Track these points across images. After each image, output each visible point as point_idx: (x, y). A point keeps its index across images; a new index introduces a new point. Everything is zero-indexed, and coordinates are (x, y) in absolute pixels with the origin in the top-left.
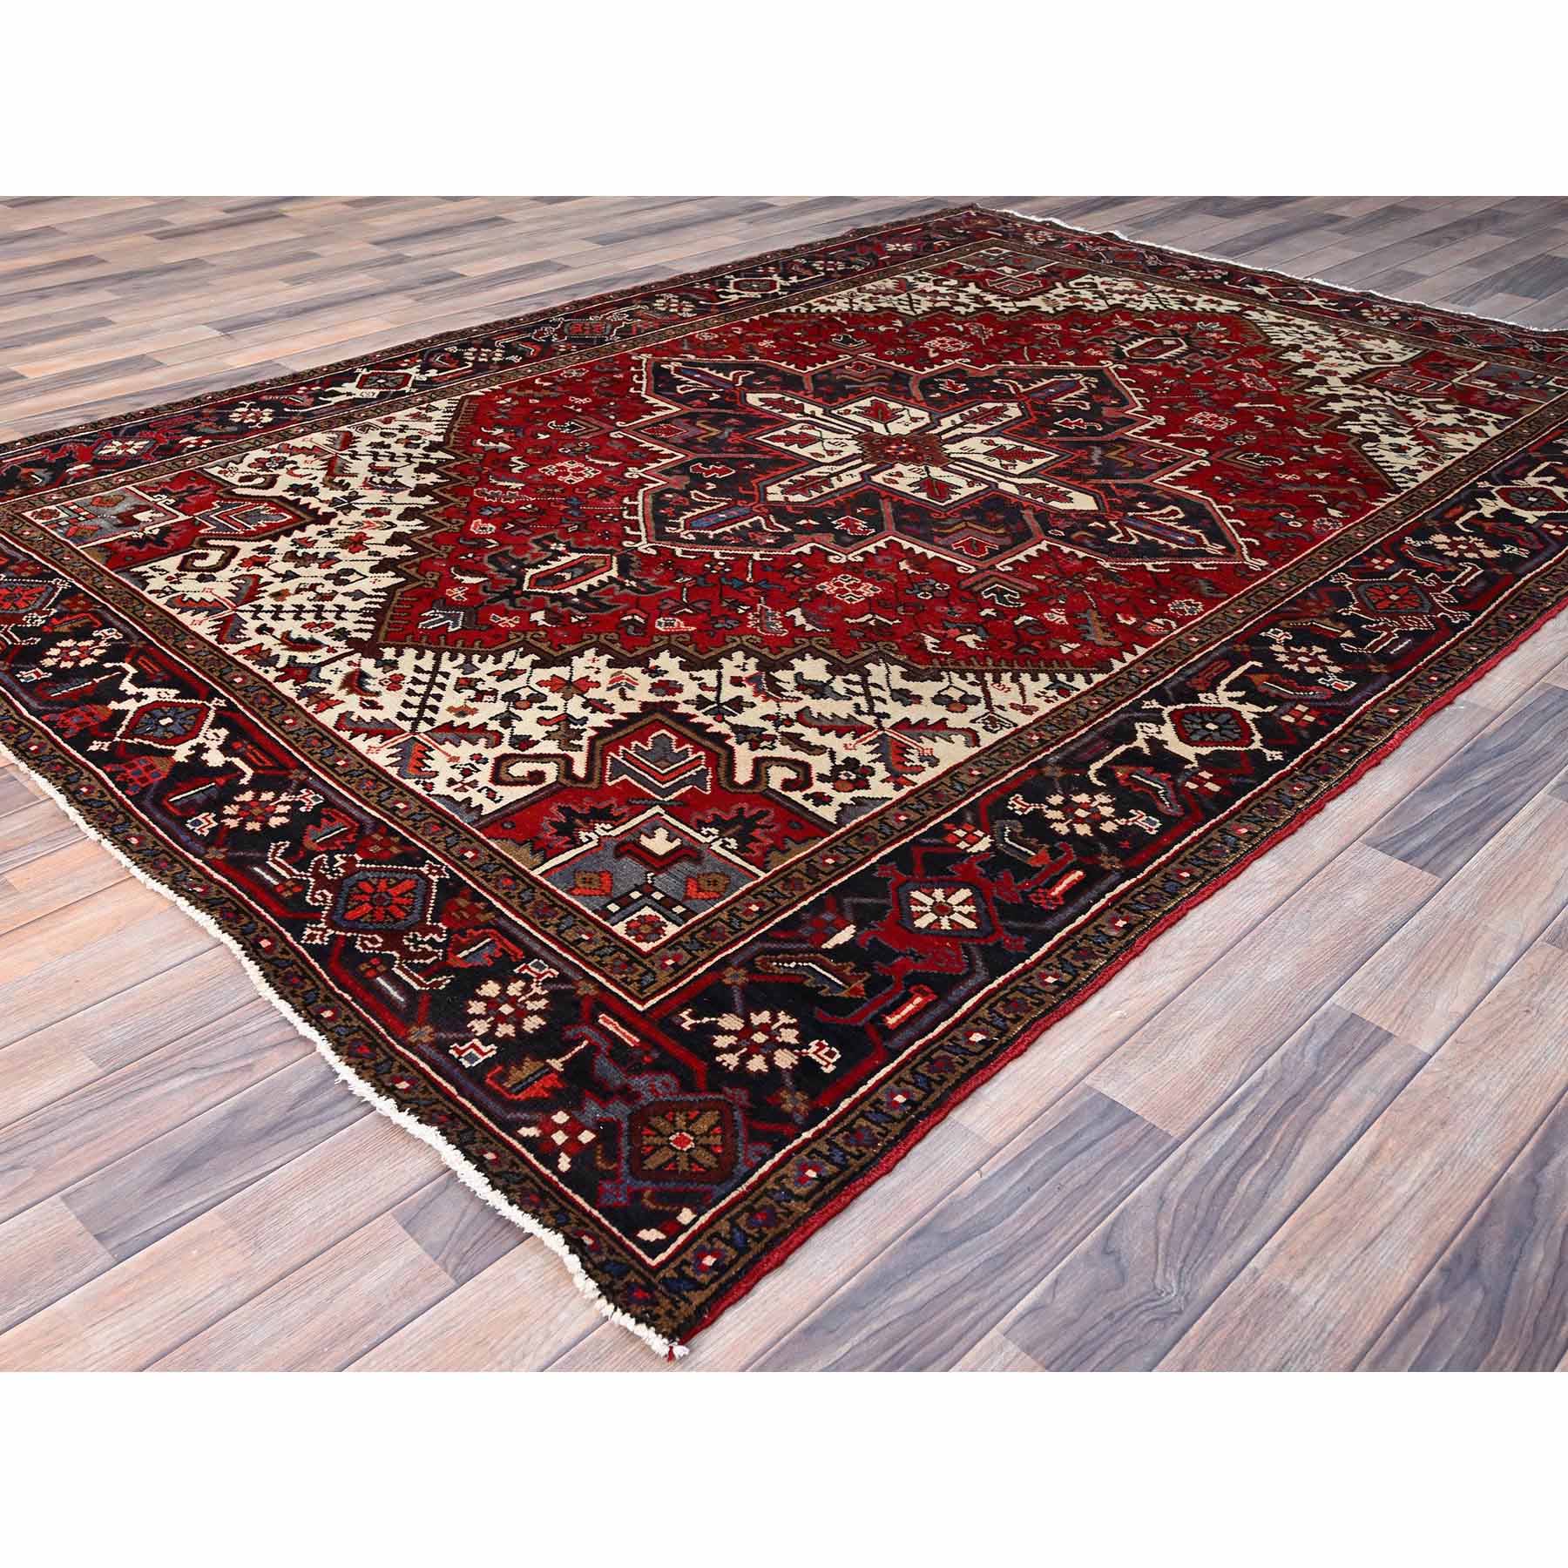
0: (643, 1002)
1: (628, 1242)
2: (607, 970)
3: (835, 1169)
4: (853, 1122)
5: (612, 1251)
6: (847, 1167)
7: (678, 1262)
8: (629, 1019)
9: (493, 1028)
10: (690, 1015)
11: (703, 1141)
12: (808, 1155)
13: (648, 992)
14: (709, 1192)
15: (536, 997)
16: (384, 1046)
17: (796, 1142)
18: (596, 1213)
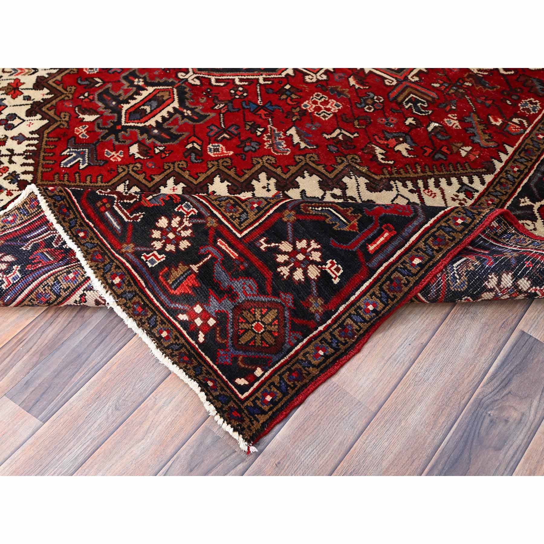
0: (240, 232)
1: (230, 384)
2: (223, 209)
3: (333, 351)
4: (344, 321)
5: (222, 389)
6: (339, 349)
7: (254, 397)
8: (233, 242)
9: (164, 246)
10: (265, 241)
11: (269, 328)
12: (320, 341)
13: (244, 225)
14: (270, 359)
15: (185, 228)
16: (109, 254)
17: (315, 333)
18: (215, 367)
